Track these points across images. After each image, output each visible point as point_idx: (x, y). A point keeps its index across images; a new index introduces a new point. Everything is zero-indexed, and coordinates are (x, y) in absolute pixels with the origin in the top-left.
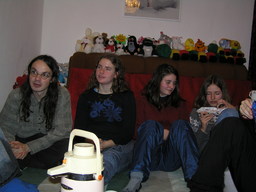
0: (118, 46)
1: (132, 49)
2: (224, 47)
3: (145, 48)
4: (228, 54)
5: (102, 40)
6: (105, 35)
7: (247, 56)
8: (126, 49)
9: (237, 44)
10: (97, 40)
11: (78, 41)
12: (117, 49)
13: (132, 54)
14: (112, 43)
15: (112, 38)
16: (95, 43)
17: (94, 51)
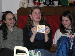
1: (48, 3)
3: (54, 2)
11: (20, 2)
12: (40, 4)
13: (48, 5)
16: (29, 2)
17: (29, 6)
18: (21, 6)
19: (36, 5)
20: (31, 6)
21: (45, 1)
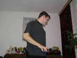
0: (20, 51)
2: (54, 49)
4: (55, 51)
5: (15, 50)
6: (16, 48)
7: (61, 52)
8: (23, 52)
9: (58, 48)
10: (13, 49)
11: (7, 50)
12: (20, 52)
13: (25, 53)
14: (18, 50)
15: (18, 48)
16: (12, 50)
17: (12, 53)
18: (7, 53)
19: (17, 53)
20: (14, 53)
21: (23, 51)
